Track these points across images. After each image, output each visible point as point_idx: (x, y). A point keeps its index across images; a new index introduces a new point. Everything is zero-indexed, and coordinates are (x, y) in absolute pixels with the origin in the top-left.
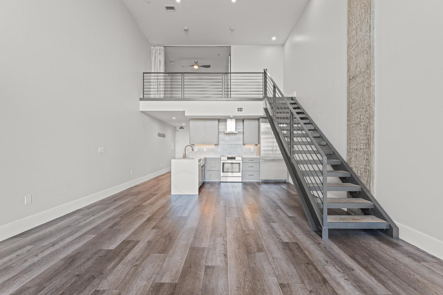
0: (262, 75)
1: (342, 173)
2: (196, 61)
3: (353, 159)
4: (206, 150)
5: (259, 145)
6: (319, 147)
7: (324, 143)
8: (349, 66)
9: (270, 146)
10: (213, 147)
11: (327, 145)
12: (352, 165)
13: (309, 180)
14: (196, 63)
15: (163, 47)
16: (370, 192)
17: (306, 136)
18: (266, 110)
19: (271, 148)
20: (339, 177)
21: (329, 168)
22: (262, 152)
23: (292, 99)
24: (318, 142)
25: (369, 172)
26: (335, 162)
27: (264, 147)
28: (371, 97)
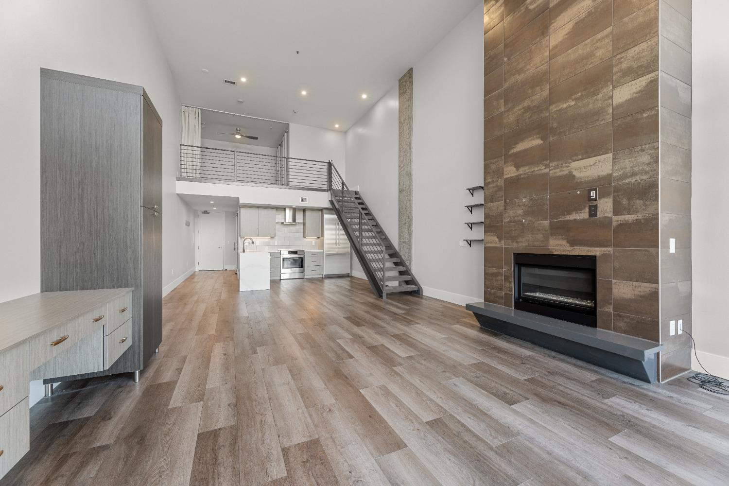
0: (326, 164)
1: (395, 260)
2: (238, 129)
3: (402, 249)
4: (259, 243)
5: (322, 238)
6: (380, 240)
7: (383, 237)
8: (399, 181)
9: (333, 239)
10: (267, 240)
11: (385, 239)
12: (401, 254)
13: (374, 265)
14: (238, 132)
15: (200, 110)
16: (410, 271)
17: (371, 231)
18: (332, 202)
19: (334, 241)
20: (394, 263)
21: (387, 257)
22: (325, 246)
23: (356, 193)
24: (379, 237)
25: (410, 257)
26: (391, 252)
27: (328, 239)
28: (411, 207)
